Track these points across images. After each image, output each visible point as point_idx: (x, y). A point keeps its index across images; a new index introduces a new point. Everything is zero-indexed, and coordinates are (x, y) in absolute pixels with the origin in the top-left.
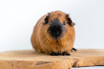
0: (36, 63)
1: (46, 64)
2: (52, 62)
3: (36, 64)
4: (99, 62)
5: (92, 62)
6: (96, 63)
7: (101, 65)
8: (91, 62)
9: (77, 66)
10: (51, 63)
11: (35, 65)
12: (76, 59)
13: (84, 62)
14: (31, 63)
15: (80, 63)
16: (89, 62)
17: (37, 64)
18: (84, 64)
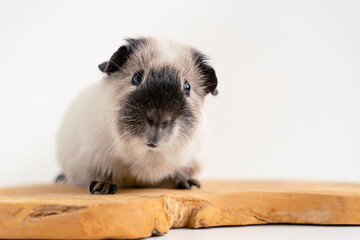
0: (32, 212)
1: (64, 215)
2: (84, 207)
3: (31, 215)
4: (273, 210)
5: (251, 212)
6: (265, 214)
7: (284, 221)
8: (247, 212)
9: (197, 225)
10: (80, 211)
11: (29, 219)
12: (194, 201)
13: (223, 211)
14: (14, 211)
15: (208, 214)
16: (241, 210)
18: (224, 217)
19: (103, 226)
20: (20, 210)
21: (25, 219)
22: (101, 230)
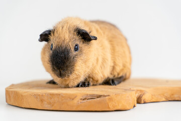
0: (81, 98)
1: (98, 99)
2: (109, 96)
3: (81, 99)
4: (173, 95)
5: (164, 95)
6: (169, 96)
7: (176, 99)
8: (162, 96)
9: (142, 102)
10: (107, 97)
11: (80, 101)
12: (141, 91)
13: (152, 95)
14: (73, 97)
15: (147, 97)
16: (159, 95)
17: (84, 99)
18: (152, 98)
19: (117, 104)
20: (76, 97)
21: (78, 101)
22: (116, 106)
